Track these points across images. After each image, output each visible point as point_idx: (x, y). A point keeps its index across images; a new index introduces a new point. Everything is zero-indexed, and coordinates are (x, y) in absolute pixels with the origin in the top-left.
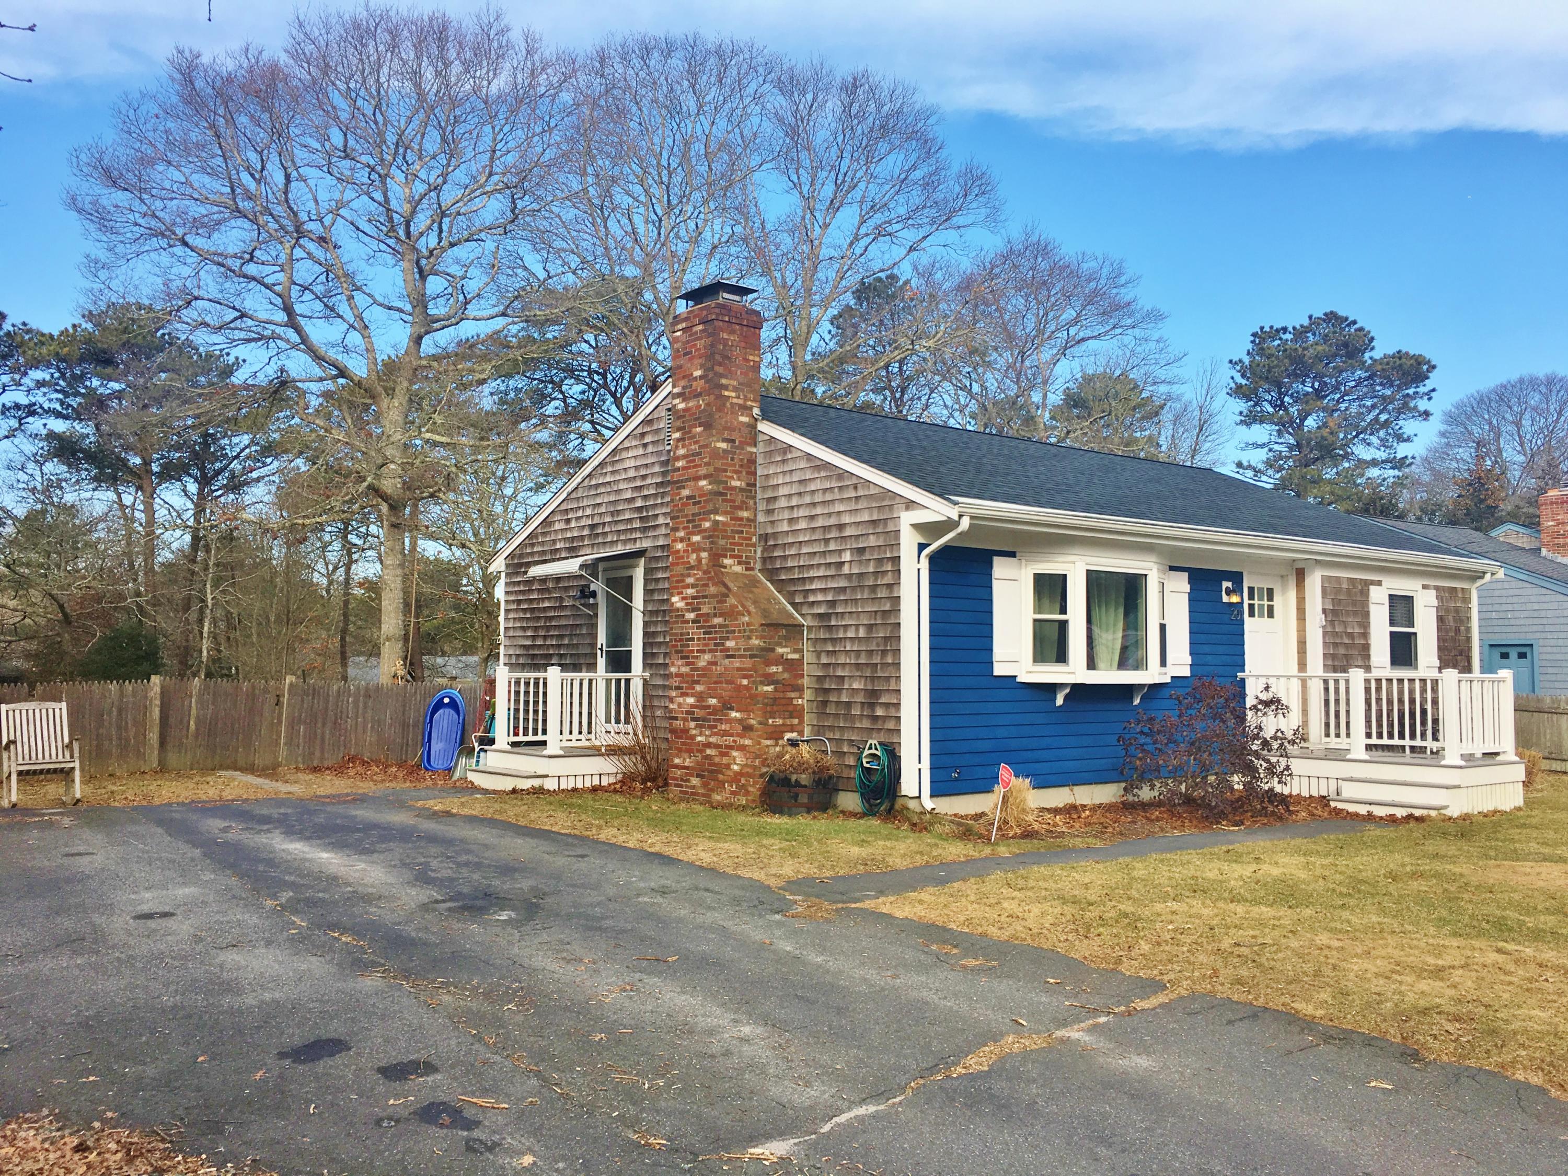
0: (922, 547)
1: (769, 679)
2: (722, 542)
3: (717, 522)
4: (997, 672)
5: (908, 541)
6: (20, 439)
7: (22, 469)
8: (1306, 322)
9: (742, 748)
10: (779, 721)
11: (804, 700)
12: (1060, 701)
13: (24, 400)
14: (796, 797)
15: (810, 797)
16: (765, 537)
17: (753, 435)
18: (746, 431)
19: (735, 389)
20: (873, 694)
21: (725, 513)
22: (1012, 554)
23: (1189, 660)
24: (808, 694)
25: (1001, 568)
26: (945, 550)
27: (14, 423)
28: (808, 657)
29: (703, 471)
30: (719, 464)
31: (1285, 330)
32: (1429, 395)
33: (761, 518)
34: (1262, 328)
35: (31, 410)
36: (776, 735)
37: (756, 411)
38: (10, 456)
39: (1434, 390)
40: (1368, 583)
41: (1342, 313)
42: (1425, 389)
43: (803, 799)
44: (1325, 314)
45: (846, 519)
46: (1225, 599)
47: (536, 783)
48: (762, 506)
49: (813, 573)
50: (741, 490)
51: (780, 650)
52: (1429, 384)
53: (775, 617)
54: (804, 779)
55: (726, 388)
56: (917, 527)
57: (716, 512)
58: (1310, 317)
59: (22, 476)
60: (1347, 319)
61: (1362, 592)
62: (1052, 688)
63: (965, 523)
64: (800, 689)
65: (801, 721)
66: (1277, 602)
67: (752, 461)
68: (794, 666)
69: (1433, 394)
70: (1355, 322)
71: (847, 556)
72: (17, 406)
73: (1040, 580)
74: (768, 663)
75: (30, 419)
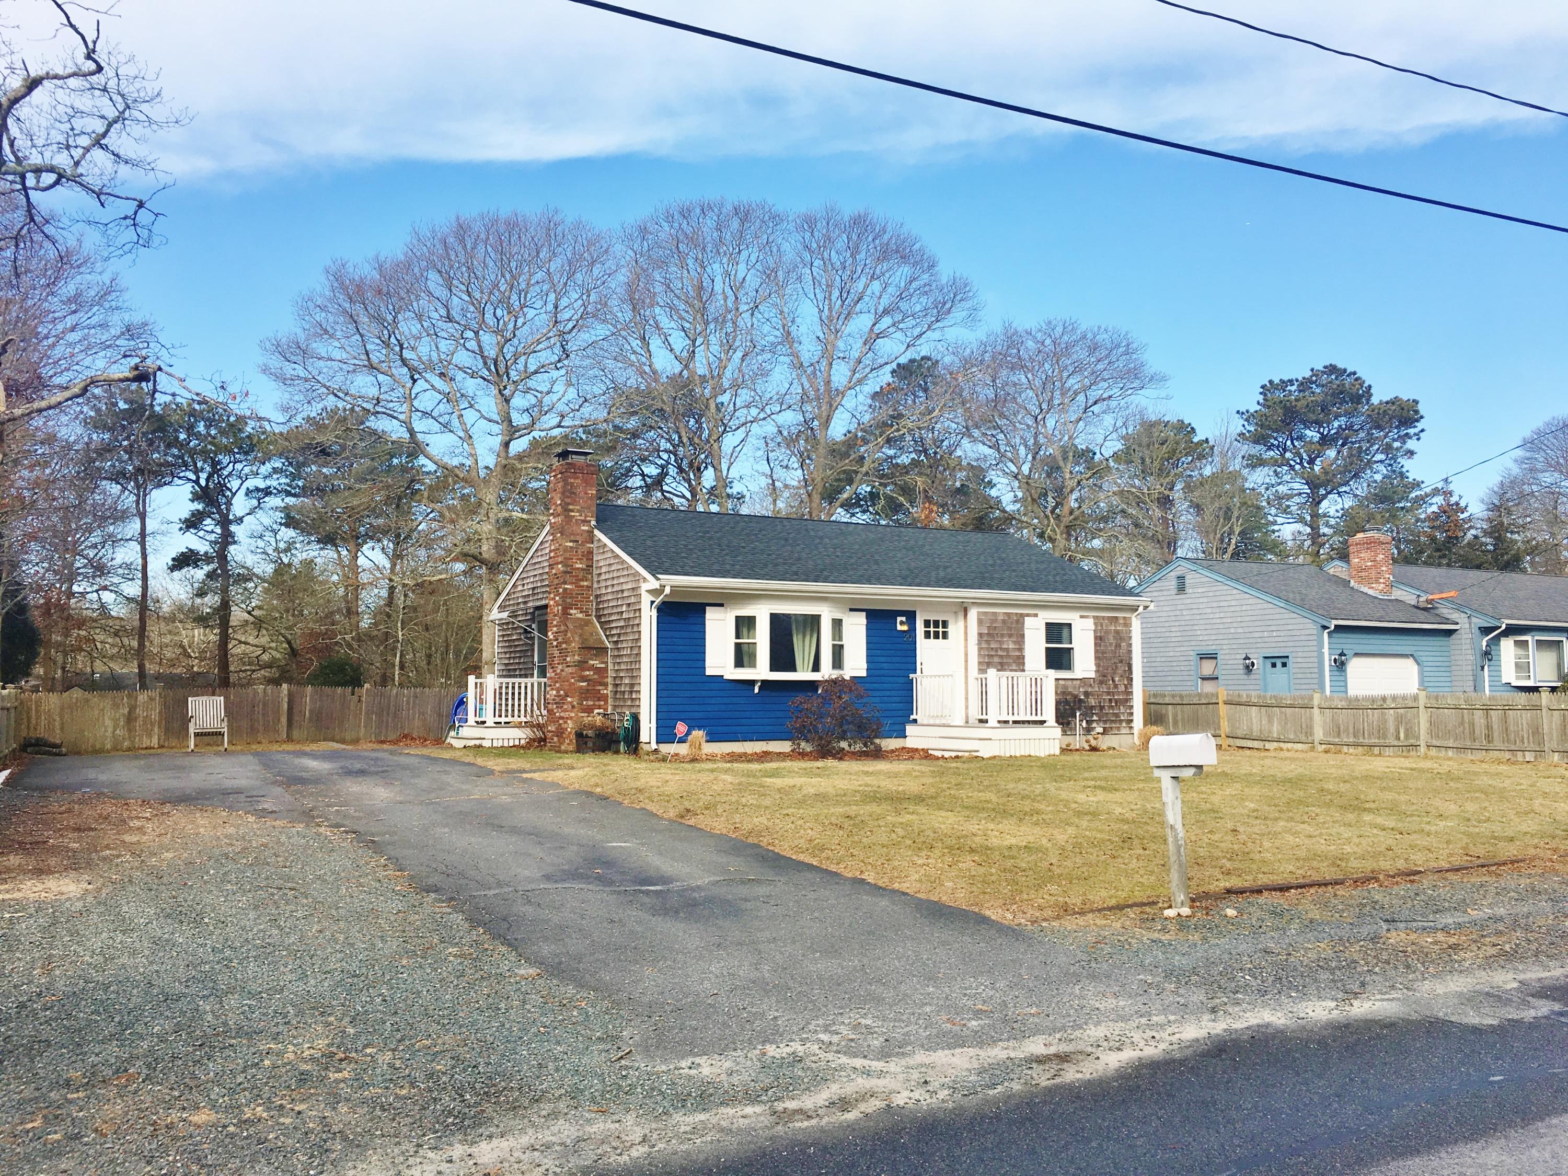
0: (652, 602)
1: (583, 679)
2: (569, 600)
3: (565, 589)
4: (707, 673)
5: (646, 599)
6: (260, 513)
7: (261, 537)
8: (1308, 374)
9: (571, 718)
10: (591, 703)
11: (609, 691)
12: (756, 690)
13: (262, 485)
14: (586, 743)
15: (594, 744)
16: (597, 596)
17: (591, 538)
18: (585, 535)
19: (578, 511)
20: (632, 685)
21: (571, 583)
22: (722, 605)
23: (865, 666)
24: (610, 688)
25: (711, 615)
26: (664, 603)
27: (255, 502)
28: (610, 666)
29: (560, 559)
30: (567, 555)
31: (1291, 382)
32: (1418, 436)
33: (595, 586)
34: (1271, 382)
35: (267, 492)
36: (589, 710)
37: (593, 523)
38: (253, 527)
39: (1422, 431)
40: (1022, 616)
41: (1341, 365)
42: (1416, 430)
43: (590, 744)
44: (1325, 367)
45: (625, 587)
46: (899, 628)
47: (478, 742)
48: (595, 579)
49: (613, 618)
50: (582, 569)
51: (591, 662)
52: (1420, 425)
53: (591, 643)
54: (590, 733)
55: (572, 511)
56: (649, 591)
57: (565, 583)
58: (1312, 370)
59: (261, 543)
60: (1345, 370)
61: (1017, 621)
62: (752, 683)
63: (667, 590)
64: (606, 685)
65: (606, 702)
66: (951, 629)
67: (591, 552)
68: (602, 672)
69: (1421, 435)
70: (1355, 373)
71: (624, 608)
72: (258, 489)
73: (738, 619)
74: (583, 670)
75: (266, 499)
